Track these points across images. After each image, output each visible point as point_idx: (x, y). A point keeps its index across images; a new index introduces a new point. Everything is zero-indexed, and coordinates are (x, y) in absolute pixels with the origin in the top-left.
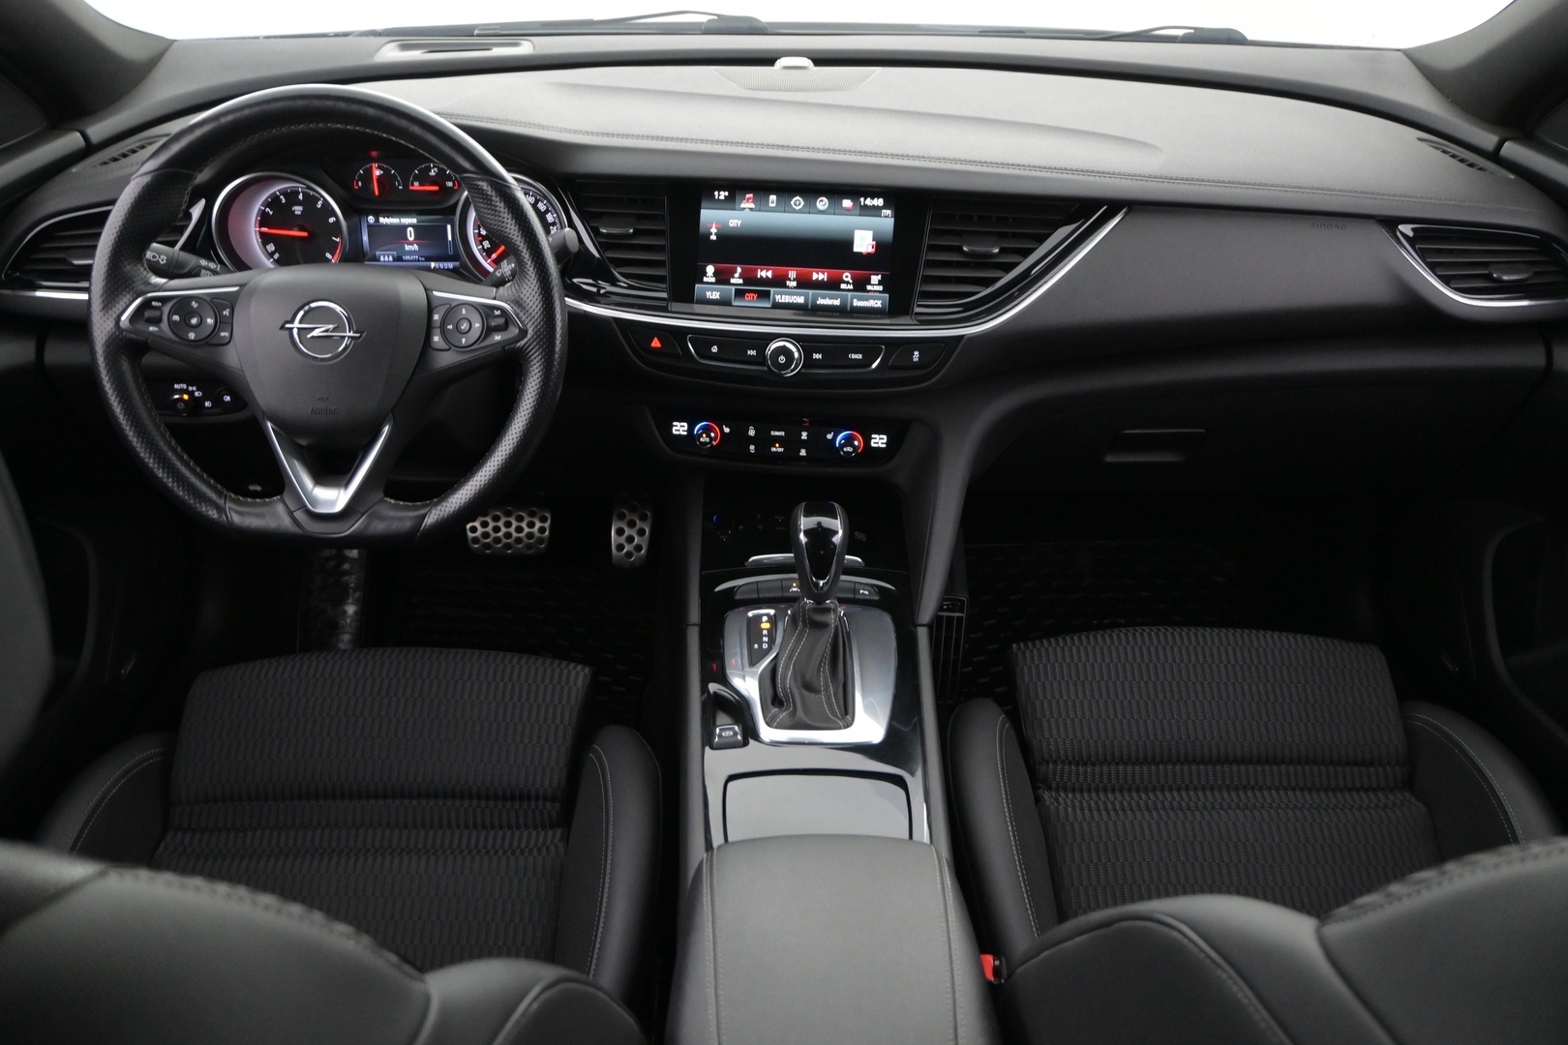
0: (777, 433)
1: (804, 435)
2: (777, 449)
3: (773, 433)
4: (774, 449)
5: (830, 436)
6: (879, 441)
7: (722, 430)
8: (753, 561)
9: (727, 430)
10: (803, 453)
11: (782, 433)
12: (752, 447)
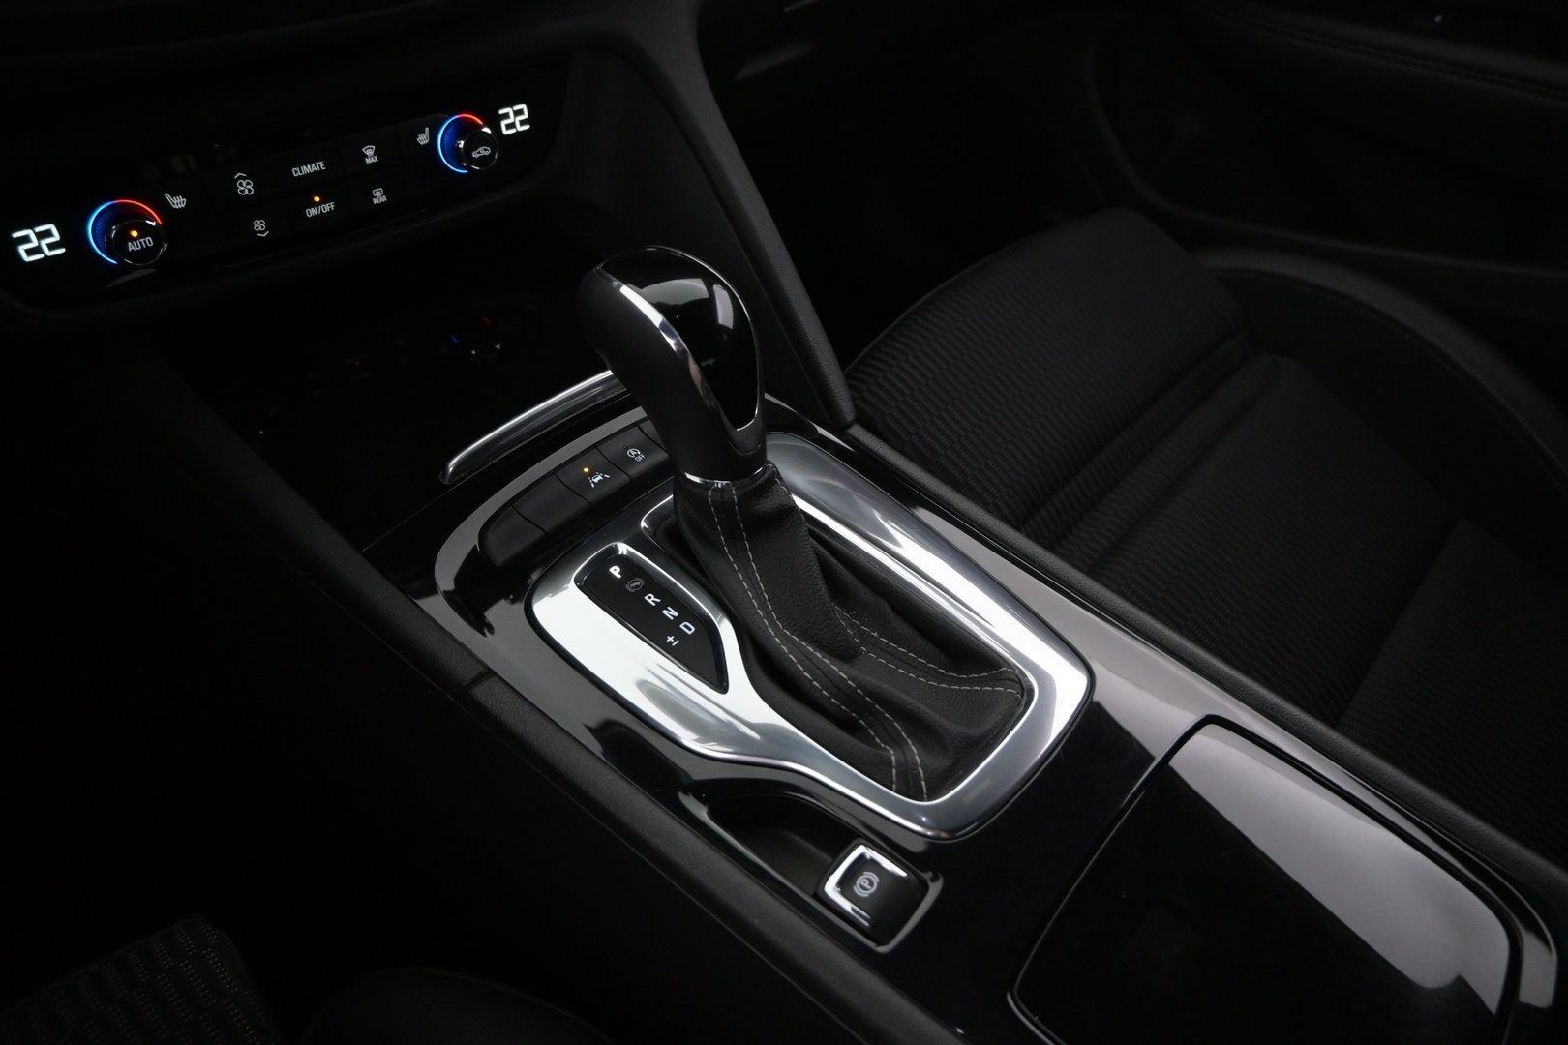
0: (307, 169)
1: (370, 154)
2: (319, 208)
3: (296, 172)
4: (312, 212)
5: (423, 139)
6: (515, 119)
7: (164, 209)
8: (458, 467)
9: (178, 202)
10: (379, 197)
11: (320, 166)
12: (259, 225)
